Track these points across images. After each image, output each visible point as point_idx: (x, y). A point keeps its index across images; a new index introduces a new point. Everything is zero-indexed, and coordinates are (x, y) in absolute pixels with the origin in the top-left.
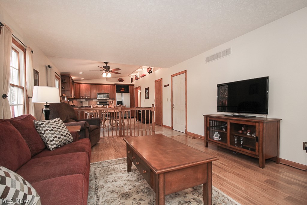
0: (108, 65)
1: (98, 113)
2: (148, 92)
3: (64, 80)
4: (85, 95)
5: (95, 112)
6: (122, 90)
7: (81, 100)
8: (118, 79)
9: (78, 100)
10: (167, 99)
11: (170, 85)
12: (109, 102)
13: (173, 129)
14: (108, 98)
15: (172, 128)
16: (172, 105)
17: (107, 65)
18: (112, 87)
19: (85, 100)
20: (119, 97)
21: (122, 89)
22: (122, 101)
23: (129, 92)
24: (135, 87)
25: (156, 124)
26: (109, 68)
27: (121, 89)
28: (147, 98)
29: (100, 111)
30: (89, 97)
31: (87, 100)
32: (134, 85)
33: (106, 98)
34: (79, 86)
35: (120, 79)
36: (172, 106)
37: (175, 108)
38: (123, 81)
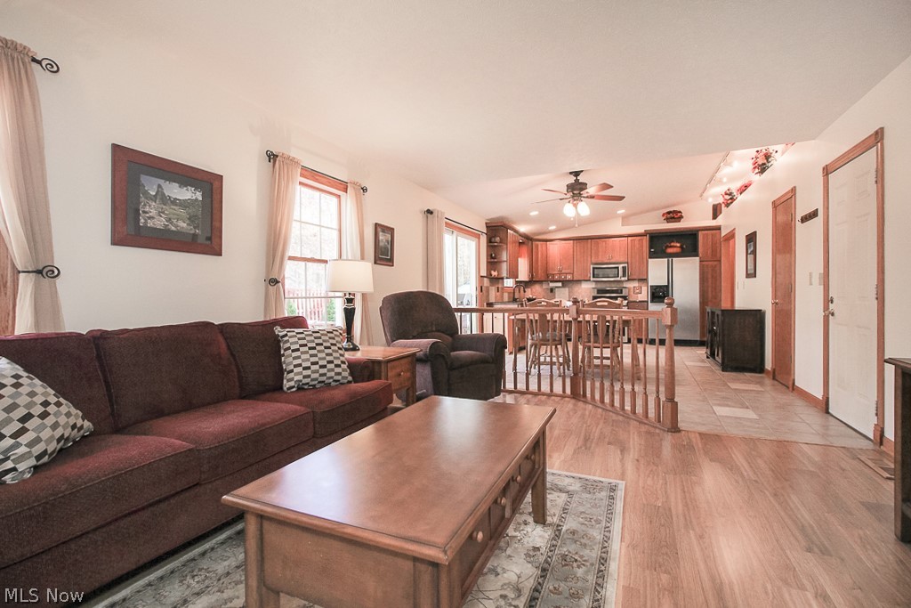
0: (581, 178)
1: (536, 321)
2: (754, 252)
3: (495, 237)
4: (560, 271)
5: (531, 317)
6: (670, 250)
7: (552, 285)
8: (663, 215)
9: (545, 286)
10: (811, 274)
11: (821, 213)
12: (629, 289)
13: (827, 412)
14: (624, 275)
15: (824, 406)
16: (828, 300)
17: (577, 180)
18: (637, 242)
19: (560, 284)
20: (657, 272)
21: (671, 247)
22: (667, 287)
23: (697, 256)
24: (724, 233)
25: (774, 378)
26: (583, 186)
27: (667, 247)
28: (751, 274)
29: (543, 316)
30: (569, 277)
31: (565, 283)
32: (718, 228)
33: (618, 279)
34: (544, 246)
35: (669, 213)
36: (826, 308)
37: (836, 314)
38: (681, 217)
